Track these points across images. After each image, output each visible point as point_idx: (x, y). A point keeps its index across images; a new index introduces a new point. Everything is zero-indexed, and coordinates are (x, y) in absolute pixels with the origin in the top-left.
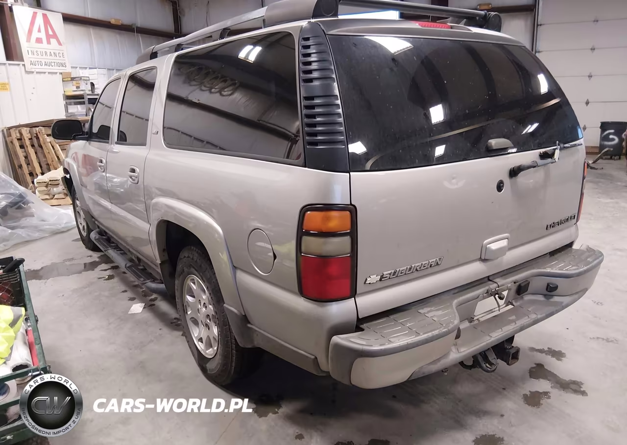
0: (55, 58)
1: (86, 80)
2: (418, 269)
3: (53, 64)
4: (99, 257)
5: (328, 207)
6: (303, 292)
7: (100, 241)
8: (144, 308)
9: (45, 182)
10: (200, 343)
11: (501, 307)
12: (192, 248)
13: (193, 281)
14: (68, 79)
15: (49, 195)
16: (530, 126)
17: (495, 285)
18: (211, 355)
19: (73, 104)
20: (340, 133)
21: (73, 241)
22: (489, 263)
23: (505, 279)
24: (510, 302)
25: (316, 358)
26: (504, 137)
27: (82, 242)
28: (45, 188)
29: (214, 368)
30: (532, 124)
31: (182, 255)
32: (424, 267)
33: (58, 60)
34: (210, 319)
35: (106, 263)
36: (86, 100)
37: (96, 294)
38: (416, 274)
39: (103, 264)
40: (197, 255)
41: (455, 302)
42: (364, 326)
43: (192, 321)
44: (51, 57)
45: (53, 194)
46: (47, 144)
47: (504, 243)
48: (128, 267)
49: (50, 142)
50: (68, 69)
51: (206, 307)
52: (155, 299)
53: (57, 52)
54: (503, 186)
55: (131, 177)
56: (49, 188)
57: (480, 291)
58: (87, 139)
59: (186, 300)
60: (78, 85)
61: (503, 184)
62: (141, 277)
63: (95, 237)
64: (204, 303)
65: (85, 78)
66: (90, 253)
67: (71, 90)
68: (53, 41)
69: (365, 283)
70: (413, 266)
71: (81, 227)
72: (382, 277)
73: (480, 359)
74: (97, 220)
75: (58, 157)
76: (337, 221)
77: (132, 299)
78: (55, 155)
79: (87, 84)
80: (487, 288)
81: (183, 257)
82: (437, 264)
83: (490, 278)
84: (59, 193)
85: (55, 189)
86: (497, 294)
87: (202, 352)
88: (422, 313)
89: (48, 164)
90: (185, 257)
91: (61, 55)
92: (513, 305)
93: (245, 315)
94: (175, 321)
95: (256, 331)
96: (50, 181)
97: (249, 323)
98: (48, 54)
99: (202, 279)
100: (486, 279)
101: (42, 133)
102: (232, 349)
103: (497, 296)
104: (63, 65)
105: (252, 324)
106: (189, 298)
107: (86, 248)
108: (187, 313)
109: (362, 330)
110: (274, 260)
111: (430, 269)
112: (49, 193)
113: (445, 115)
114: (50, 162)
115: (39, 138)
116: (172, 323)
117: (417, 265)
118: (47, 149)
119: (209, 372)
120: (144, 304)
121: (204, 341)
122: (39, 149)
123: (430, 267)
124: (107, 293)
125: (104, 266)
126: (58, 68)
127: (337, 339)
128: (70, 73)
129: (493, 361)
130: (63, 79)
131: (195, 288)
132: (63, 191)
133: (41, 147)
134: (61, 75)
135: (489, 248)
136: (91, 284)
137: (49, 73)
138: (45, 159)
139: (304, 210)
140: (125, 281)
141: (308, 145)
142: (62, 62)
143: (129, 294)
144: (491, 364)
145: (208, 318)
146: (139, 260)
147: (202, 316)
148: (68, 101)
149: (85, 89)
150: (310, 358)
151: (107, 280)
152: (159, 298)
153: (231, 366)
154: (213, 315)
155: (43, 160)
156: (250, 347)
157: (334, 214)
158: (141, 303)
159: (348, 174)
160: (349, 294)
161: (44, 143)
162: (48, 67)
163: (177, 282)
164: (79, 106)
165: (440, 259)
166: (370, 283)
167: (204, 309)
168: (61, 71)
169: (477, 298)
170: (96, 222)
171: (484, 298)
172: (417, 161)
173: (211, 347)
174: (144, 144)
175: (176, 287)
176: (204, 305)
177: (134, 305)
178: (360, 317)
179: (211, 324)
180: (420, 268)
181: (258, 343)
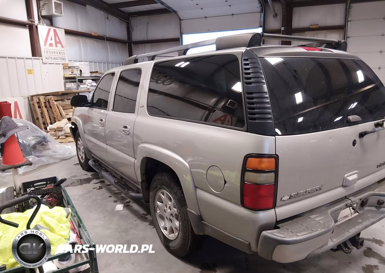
0: (60, 55)
1: (77, 68)
2: (310, 192)
3: (58, 59)
4: (91, 175)
5: (261, 156)
6: (243, 204)
7: (95, 166)
8: (123, 207)
9: (54, 129)
10: (164, 230)
11: (352, 214)
12: (164, 174)
13: (163, 193)
14: (66, 67)
15: (56, 136)
16: (352, 104)
17: (350, 201)
18: (172, 238)
19: (69, 82)
20: (269, 113)
21: (75, 165)
22: (347, 188)
23: (355, 197)
24: (357, 211)
25: (250, 244)
26: (356, 114)
27: (80, 166)
28: (54, 132)
29: (175, 246)
30: (354, 103)
31: (156, 177)
32: (313, 190)
33: (61, 56)
34: (173, 216)
35: (96, 179)
36: (77, 80)
37: (94, 198)
38: (309, 195)
39: (95, 180)
40: (167, 178)
41: (329, 211)
42: (280, 225)
43: (160, 217)
44: (57, 55)
45: (58, 136)
46: (54, 106)
47: (355, 176)
48: (116, 183)
49: (56, 105)
50: (67, 62)
51: (171, 209)
52: (129, 202)
53: (61, 52)
54: (356, 143)
55: (124, 131)
56: (56, 132)
57: (343, 205)
58: (90, 107)
59: (157, 204)
60: (72, 71)
61: (356, 141)
62: (125, 189)
63: (92, 164)
64: (170, 207)
65: (77, 67)
66: (86, 172)
67: (68, 74)
68: (59, 45)
69: (281, 200)
70: (307, 190)
71: (80, 157)
72: (291, 197)
73: (342, 246)
74: (92, 154)
75: (61, 114)
76: (266, 163)
77: (115, 202)
78: (59, 113)
79: (77, 71)
80: (346, 203)
81: (157, 179)
82: (320, 189)
83: (347, 197)
84: (62, 135)
85: (60, 133)
86: (351, 206)
87: (166, 236)
88: (312, 218)
89: (54, 118)
90: (158, 179)
91: (63, 53)
92: (359, 213)
93: (201, 216)
94: (144, 216)
95: (208, 225)
96: (58, 128)
97: (203, 220)
98: (56, 53)
99: (171, 192)
100: (345, 198)
101: (52, 99)
102: (189, 235)
103: (351, 208)
104: (64, 59)
105: (204, 221)
106: (159, 203)
107: (83, 169)
108: (157, 212)
109: (279, 228)
110: (225, 184)
111: (316, 192)
112: (56, 135)
113: (303, 98)
114: (55, 117)
115: (50, 102)
116: (142, 217)
117: (309, 189)
118: (55, 109)
119: (171, 248)
120: (123, 205)
121: (168, 229)
122: (49, 109)
123: (316, 191)
124: (100, 198)
125: (95, 181)
126: (61, 61)
127: (265, 233)
128: (68, 64)
129: (350, 247)
130: (64, 67)
131: (164, 198)
132: (64, 134)
133: (50, 107)
134: (62, 65)
135: (347, 179)
136: (90, 192)
137: (56, 64)
138: (53, 115)
139: (247, 157)
140: (110, 190)
141: (250, 120)
142: (63, 57)
143: (113, 199)
144: (349, 248)
145: (171, 215)
146: (122, 178)
147: (168, 214)
148: (66, 80)
149: (77, 73)
150: (246, 244)
151: (98, 189)
152: (132, 201)
153: (187, 245)
154: (176, 214)
155: (51, 115)
156: (202, 234)
157: (265, 160)
158: (122, 204)
159: (274, 137)
160: (272, 207)
161: (53, 105)
162: (55, 61)
163: (151, 193)
164: (72, 83)
165: (322, 186)
166: (284, 200)
167: (169, 210)
168: (63, 63)
169: (341, 209)
170: (92, 155)
171: (344, 209)
172: (311, 129)
173: (173, 233)
174: (133, 112)
175: (150, 196)
176: (169, 208)
177: (117, 206)
178: (278, 220)
179: (173, 219)
180: (311, 191)
181: (208, 232)
